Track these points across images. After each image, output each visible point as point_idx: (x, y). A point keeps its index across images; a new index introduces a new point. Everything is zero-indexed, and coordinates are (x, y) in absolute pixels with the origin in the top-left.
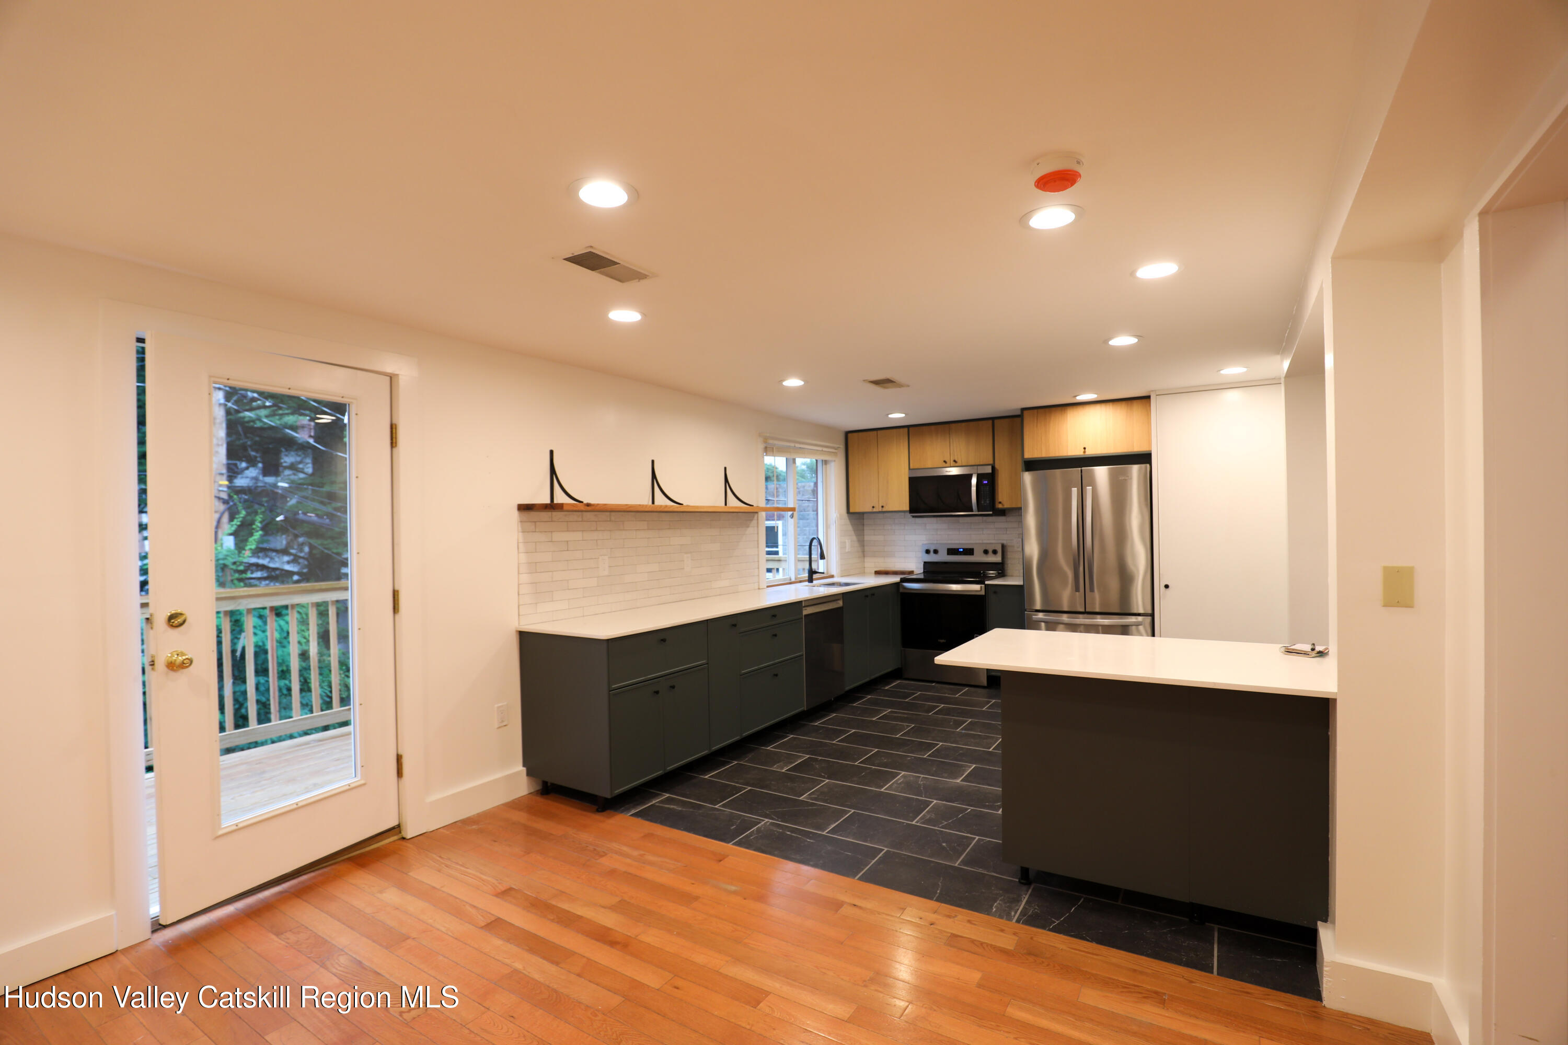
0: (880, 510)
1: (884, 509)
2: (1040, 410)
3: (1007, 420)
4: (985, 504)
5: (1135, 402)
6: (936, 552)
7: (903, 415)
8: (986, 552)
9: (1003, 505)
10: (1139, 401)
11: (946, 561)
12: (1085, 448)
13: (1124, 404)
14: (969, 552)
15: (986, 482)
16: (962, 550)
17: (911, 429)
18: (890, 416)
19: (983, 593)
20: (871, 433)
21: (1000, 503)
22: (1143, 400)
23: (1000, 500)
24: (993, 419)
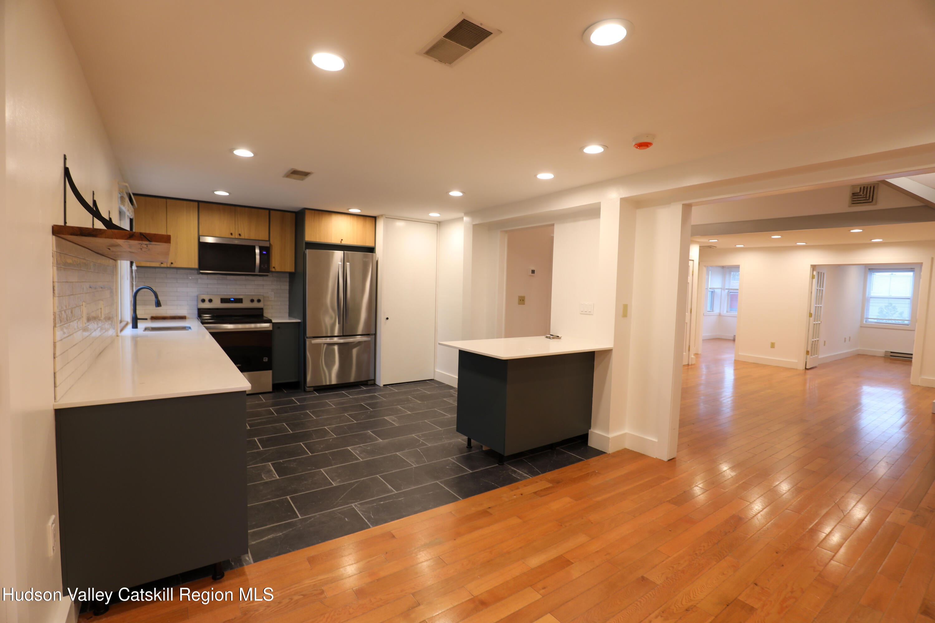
0: (168, 266)
1: (173, 266)
2: (316, 212)
3: (279, 212)
4: (264, 268)
5: (368, 218)
6: (210, 301)
7: (227, 194)
8: (252, 301)
9: (275, 269)
10: (369, 218)
11: (219, 308)
12: (342, 240)
13: (362, 218)
14: (240, 301)
15: (265, 253)
16: (233, 299)
17: (200, 204)
18: (216, 193)
19: (271, 329)
20: (160, 200)
21: (274, 268)
22: (371, 218)
23: (273, 266)
24: (270, 210)
